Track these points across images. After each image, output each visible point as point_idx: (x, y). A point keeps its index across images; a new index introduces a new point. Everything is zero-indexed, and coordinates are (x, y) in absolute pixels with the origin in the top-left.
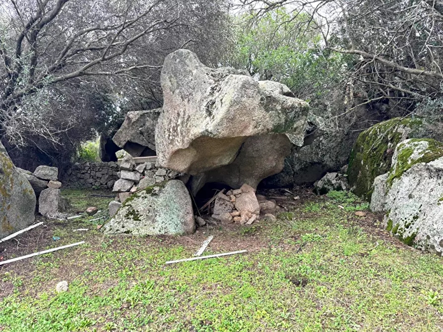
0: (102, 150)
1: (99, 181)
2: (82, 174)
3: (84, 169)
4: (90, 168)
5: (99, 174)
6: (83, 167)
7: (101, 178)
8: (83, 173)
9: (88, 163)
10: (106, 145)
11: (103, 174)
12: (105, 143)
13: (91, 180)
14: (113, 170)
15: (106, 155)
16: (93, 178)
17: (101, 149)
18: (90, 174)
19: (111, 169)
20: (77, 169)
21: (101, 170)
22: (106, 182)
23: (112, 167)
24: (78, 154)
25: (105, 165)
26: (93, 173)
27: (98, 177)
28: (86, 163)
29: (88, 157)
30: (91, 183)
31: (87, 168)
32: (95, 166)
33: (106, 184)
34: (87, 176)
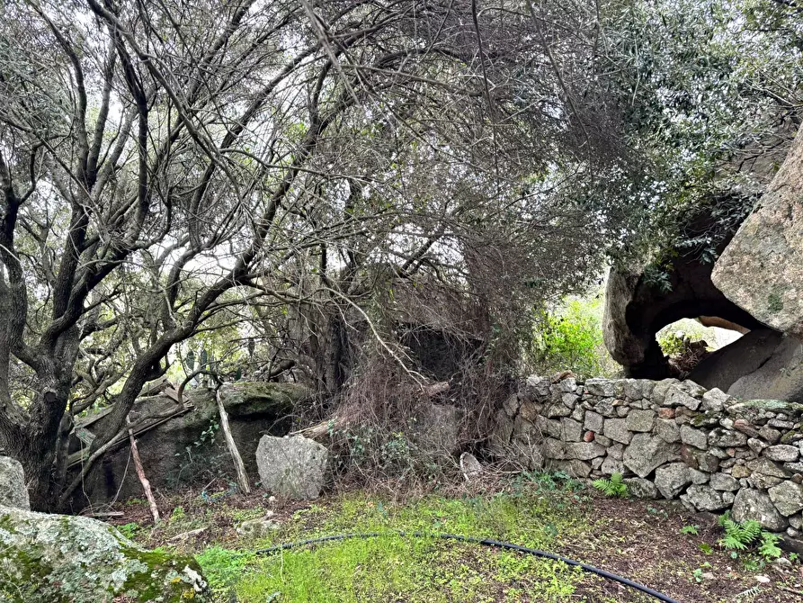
0: (617, 326)
1: (617, 455)
2: (553, 418)
3: (559, 403)
4: (580, 401)
5: (615, 429)
6: (555, 393)
7: (625, 446)
8: (557, 418)
9: (572, 380)
10: (627, 307)
11: (635, 433)
12: (625, 301)
13: (586, 450)
14: (681, 419)
15: (627, 342)
16: (592, 439)
17: (610, 321)
18: (582, 421)
19: (668, 412)
20: (536, 398)
21: (622, 411)
22: (648, 470)
23: (674, 406)
24: (539, 338)
25: (640, 391)
26: (594, 421)
27: (612, 443)
28: (563, 377)
29: (570, 351)
30: (588, 462)
31: (569, 399)
32: (597, 393)
33: (651, 476)
34: (571, 429)
